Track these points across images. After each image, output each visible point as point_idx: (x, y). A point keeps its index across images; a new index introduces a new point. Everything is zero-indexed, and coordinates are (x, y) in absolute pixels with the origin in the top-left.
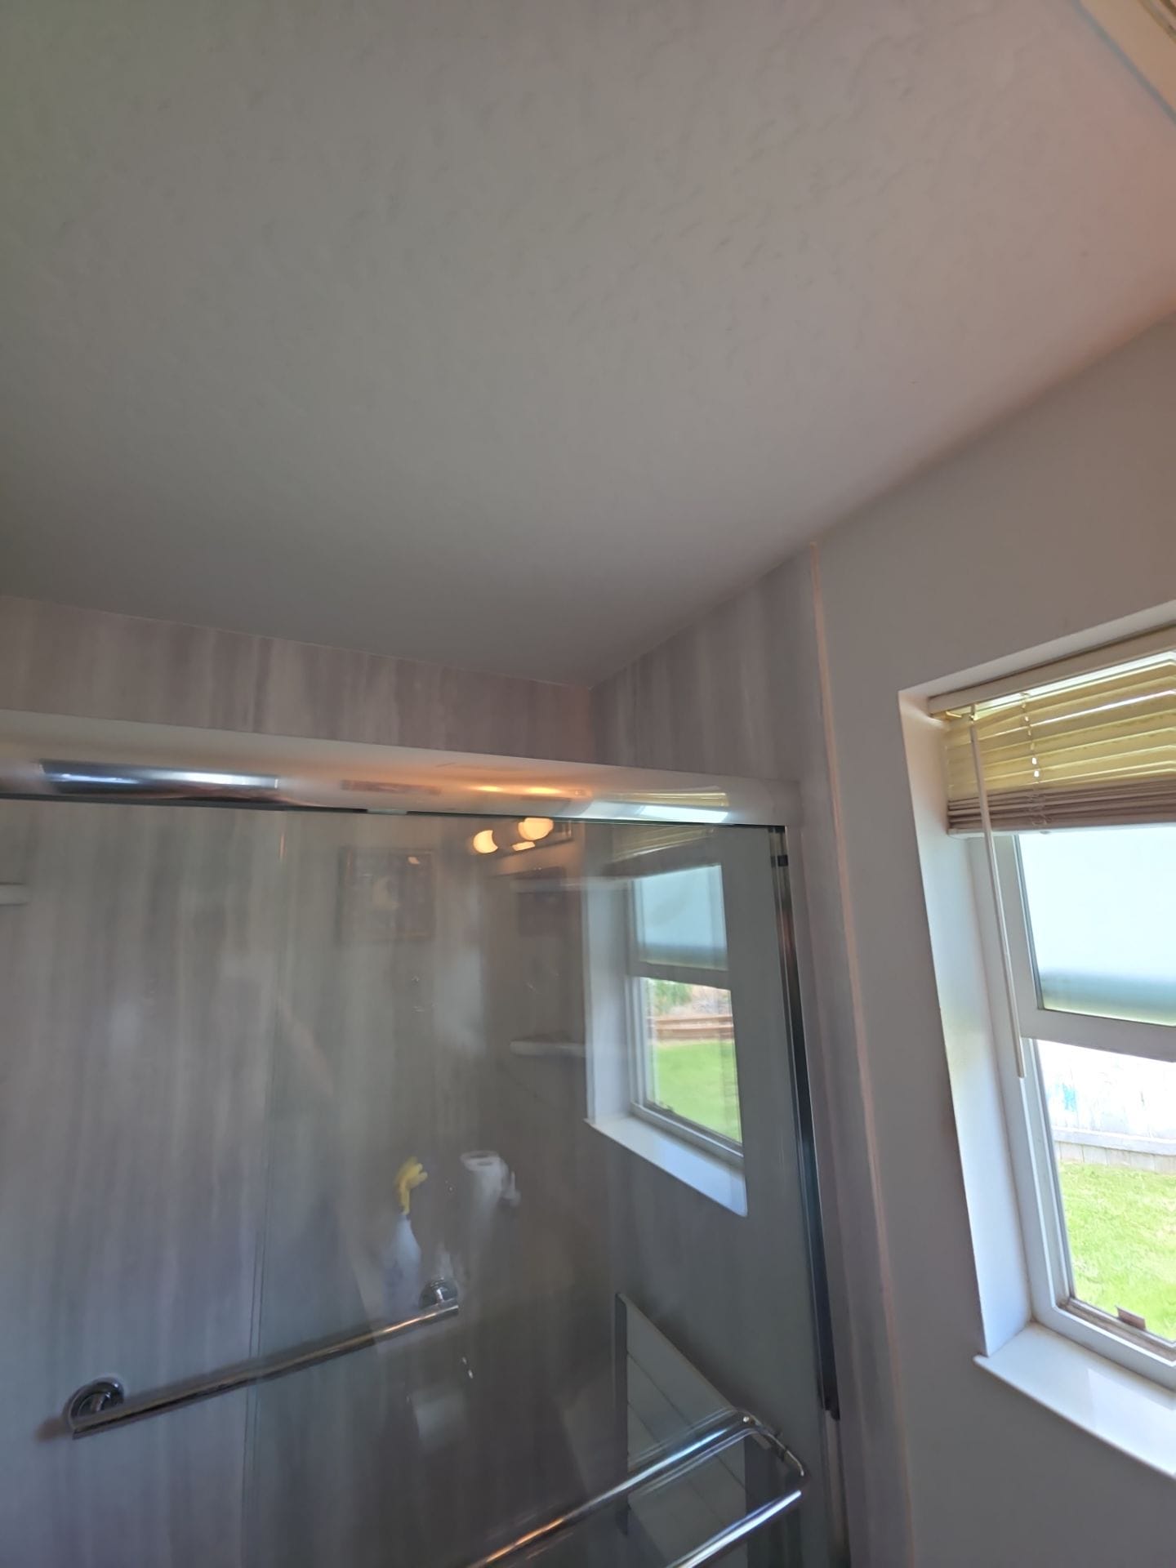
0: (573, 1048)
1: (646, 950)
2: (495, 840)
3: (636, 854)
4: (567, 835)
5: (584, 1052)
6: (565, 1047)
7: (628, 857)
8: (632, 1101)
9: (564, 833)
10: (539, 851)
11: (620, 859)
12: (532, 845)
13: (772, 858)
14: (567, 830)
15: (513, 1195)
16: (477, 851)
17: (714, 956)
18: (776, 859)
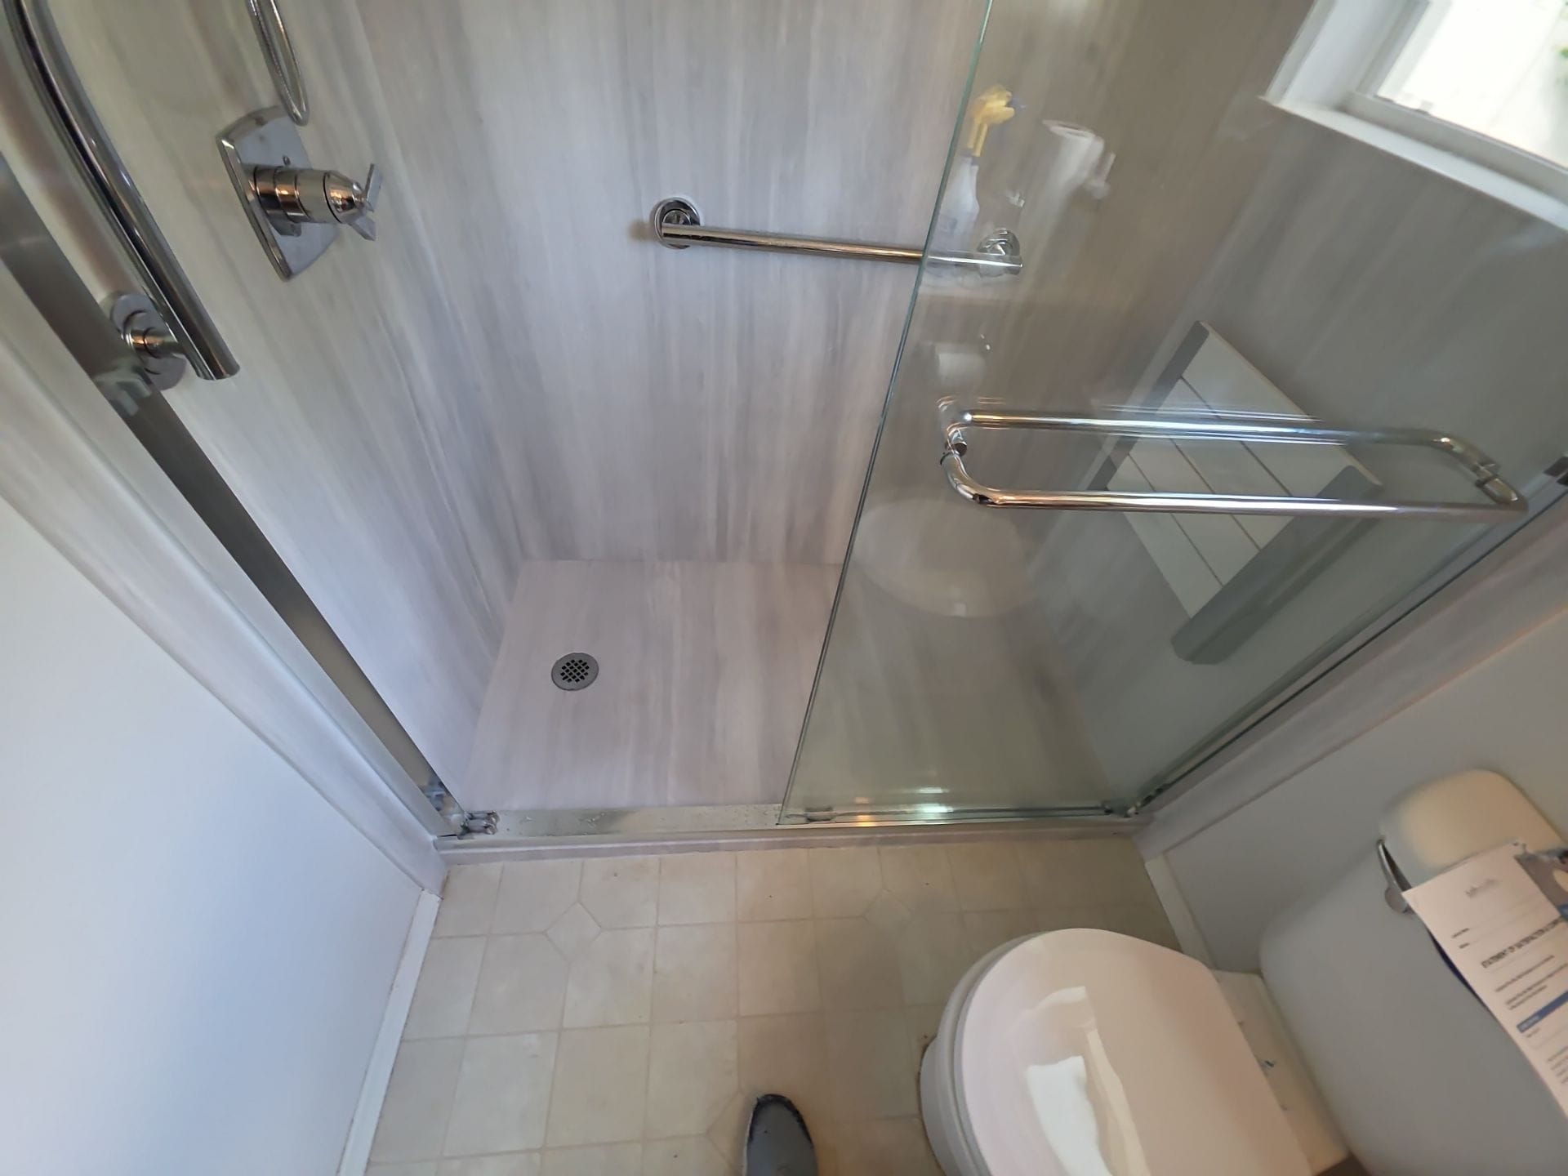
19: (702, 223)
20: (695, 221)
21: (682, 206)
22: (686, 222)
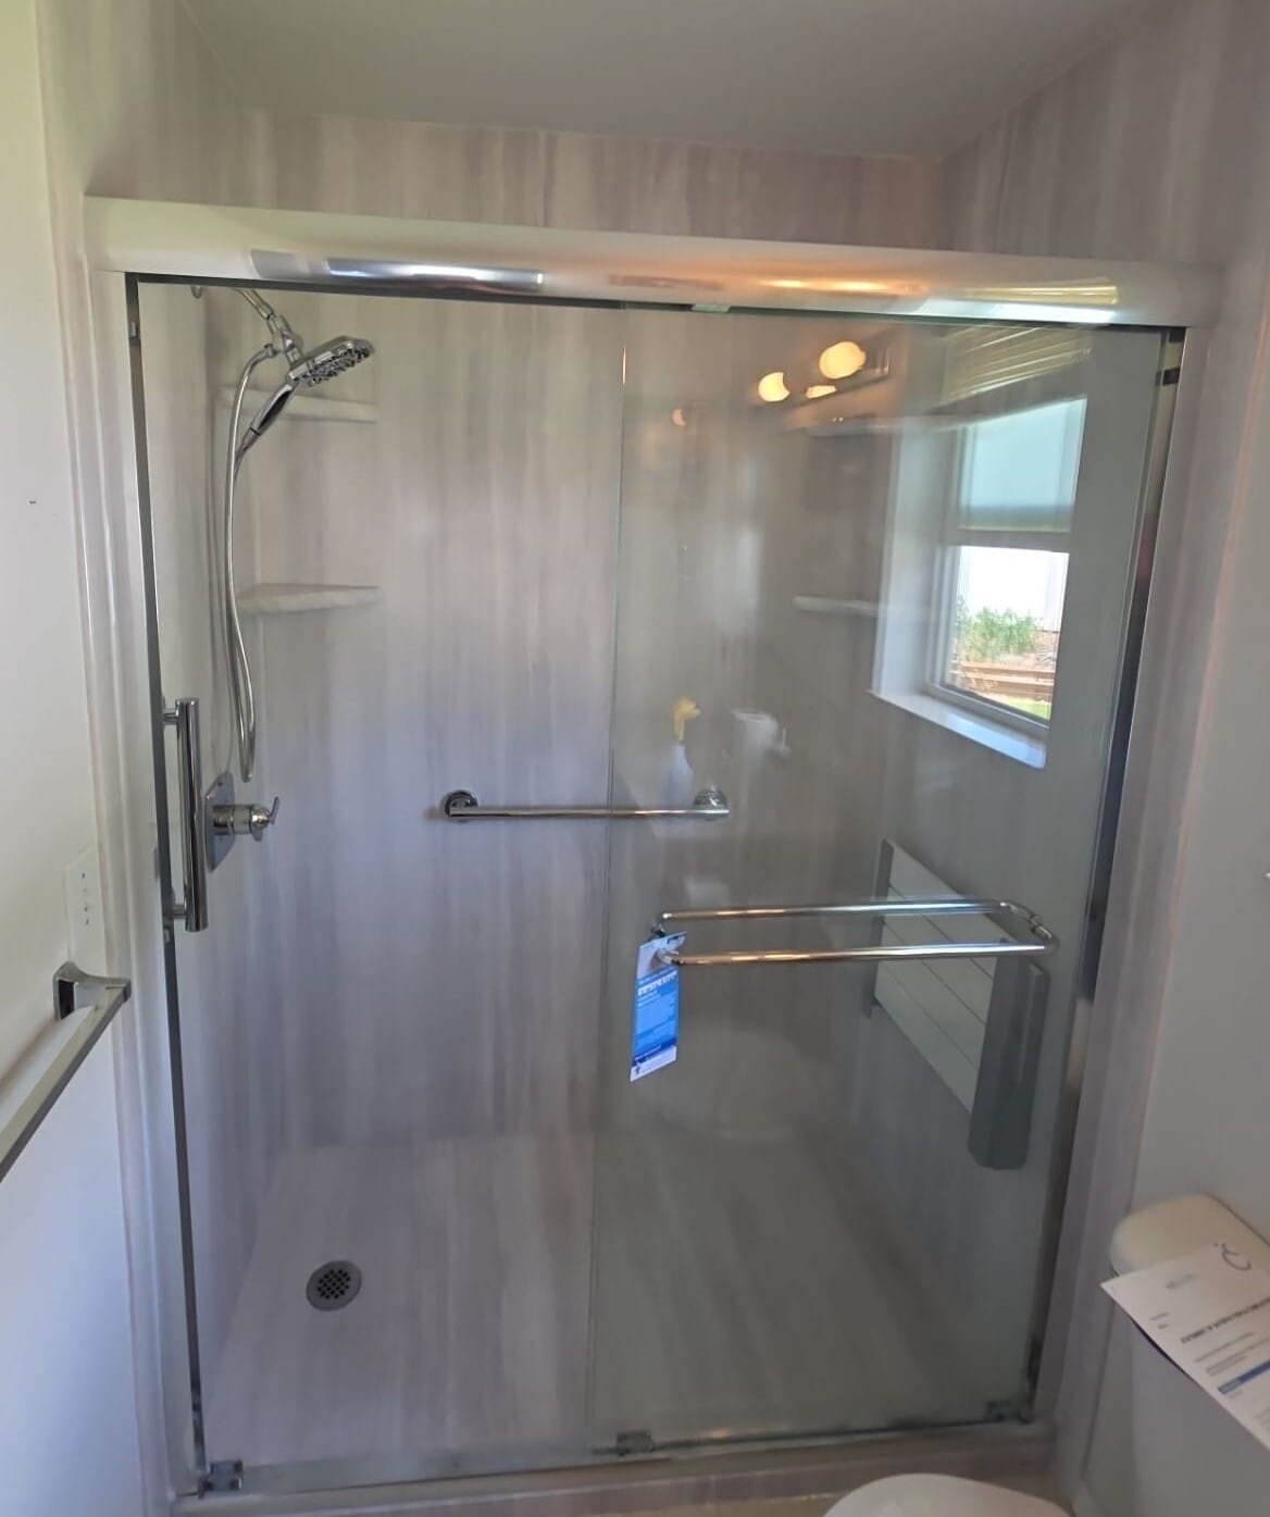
0: (864, 607)
1: (971, 515)
2: (786, 383)
3: (974, 392)
4: (883, 371)
5: (876, 612)
6: (856, 605)
7: (963, 396)
8: (927, 679)
9: (878, 371)
10: (841, 398)
11: (952, 400)
12: (831, 389)
13: (1158, 374)
14: (883, 366)
15: (783, 748)
16: (762, 399)
17: (1056, 514)
18: (1163, 375)
19: (479, 803)
20: (474, 803)
21: (463, 794)
22: (467, 805)
